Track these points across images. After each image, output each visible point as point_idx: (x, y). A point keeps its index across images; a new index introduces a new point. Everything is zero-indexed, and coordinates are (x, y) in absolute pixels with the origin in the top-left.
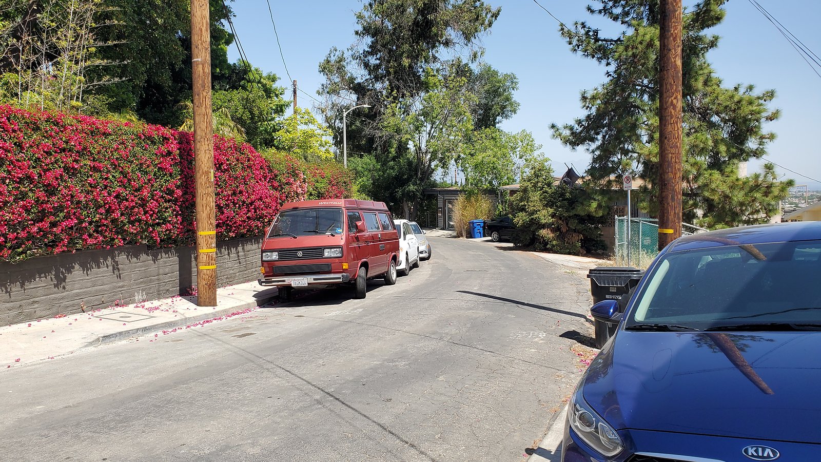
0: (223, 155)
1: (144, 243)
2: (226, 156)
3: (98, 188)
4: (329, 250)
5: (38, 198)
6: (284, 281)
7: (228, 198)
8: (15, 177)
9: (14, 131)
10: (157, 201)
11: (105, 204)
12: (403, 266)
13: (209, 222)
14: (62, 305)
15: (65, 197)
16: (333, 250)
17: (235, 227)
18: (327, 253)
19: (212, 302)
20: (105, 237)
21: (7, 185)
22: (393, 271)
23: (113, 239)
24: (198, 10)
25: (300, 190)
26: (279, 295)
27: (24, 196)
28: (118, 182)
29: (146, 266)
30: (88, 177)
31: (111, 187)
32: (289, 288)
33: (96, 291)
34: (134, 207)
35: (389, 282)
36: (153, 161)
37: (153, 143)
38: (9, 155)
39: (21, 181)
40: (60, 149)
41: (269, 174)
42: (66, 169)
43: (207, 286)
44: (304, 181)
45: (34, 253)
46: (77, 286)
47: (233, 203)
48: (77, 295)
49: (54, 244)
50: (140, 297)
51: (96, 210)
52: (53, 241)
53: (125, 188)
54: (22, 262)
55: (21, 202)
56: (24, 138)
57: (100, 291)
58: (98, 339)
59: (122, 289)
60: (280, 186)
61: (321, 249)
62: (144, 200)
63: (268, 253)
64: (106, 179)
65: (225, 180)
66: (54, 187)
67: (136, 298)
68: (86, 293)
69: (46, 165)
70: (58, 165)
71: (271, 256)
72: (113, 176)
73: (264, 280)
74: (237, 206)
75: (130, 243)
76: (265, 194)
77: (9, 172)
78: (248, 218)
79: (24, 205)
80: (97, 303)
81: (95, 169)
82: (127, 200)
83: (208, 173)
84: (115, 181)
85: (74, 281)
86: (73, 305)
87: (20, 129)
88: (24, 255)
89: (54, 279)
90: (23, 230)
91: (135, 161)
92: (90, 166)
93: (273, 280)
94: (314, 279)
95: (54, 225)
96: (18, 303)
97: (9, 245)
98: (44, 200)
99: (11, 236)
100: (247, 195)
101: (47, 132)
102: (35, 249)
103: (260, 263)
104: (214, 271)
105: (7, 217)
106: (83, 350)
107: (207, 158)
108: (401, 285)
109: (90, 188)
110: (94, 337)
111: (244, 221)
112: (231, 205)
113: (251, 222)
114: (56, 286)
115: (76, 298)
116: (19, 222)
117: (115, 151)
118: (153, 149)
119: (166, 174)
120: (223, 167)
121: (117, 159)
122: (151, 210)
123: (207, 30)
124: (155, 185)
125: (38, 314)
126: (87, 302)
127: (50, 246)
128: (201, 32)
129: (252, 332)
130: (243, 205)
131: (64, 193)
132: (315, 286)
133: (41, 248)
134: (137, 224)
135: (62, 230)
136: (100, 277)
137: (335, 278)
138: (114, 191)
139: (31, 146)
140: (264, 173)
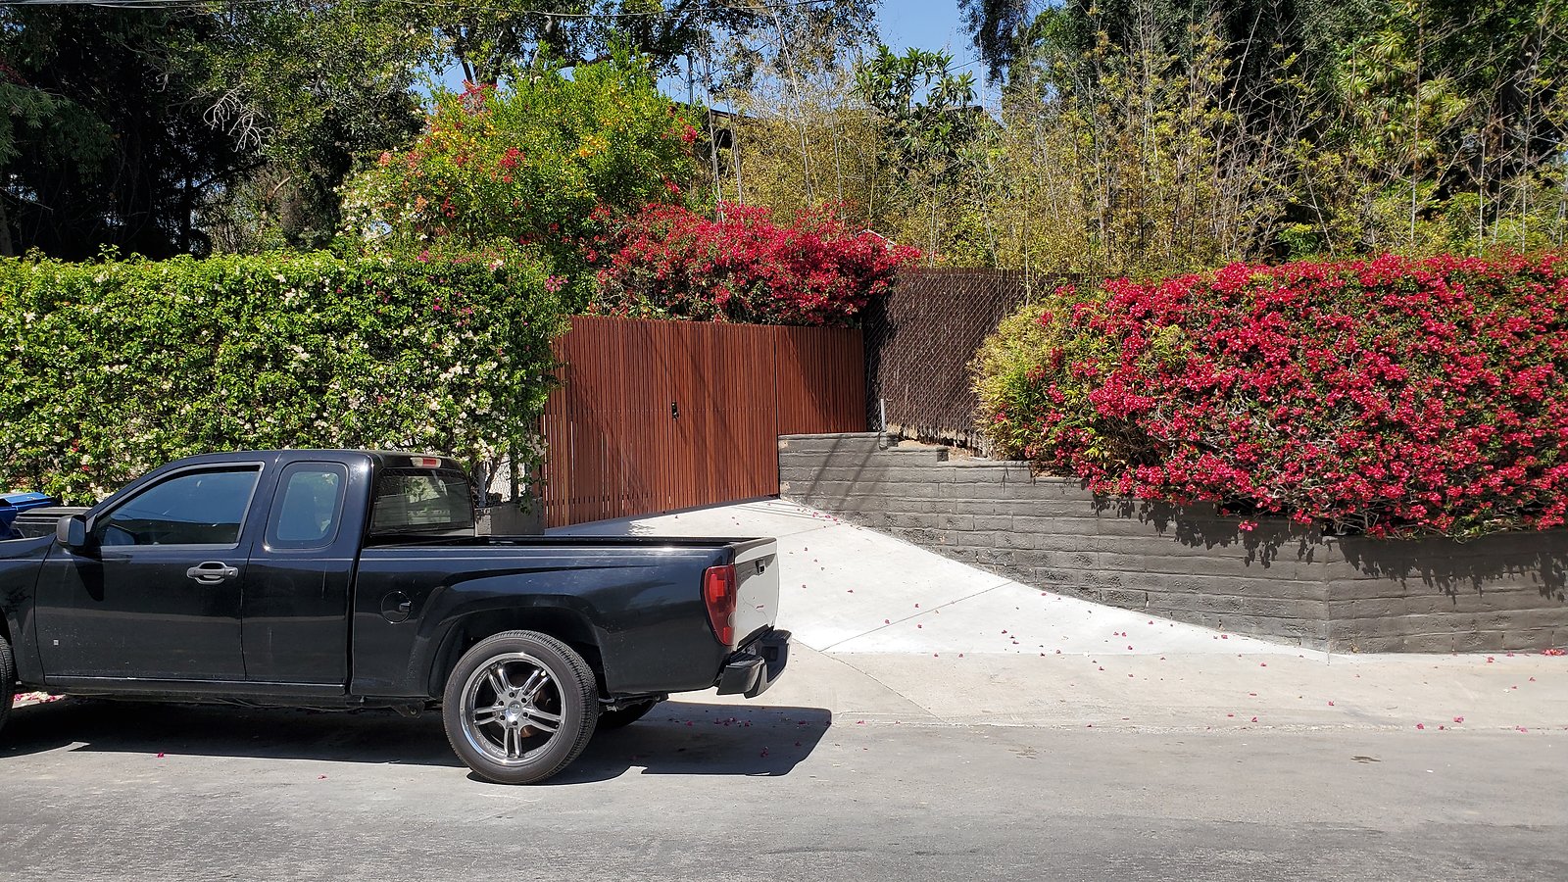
5: (1502, 421)
8: (1457, 384)
9: (1457, 301)
14: (1557, 630)
15: (1558, 418)
21: (1445, 400)
38: (1447, 344)
39: (1469, 391)
40: (1547, 326)
42: (1560, 363)
45: (1497, 526)
49: (1537, 508)
52: (1534, 505)
54: (1472, 542)
55: (1470, 430)
56: (1476, 313)
66: (1535, 400)
69: (1518, 359)
70: (1542, 356)
77: (1447, 375)
79: (1475, 435)
87: (1468, 297)
88: (1477, 528)
89: (1538, 578)
90: (1475, 480)
95: (1535, 472)
96: (1470, 616)
97: (1449, 507)
98: (1513, 426)
99: (1452, 491)
101: (1519, 295)
102: (1498, 518)
105: (1445, 458)
114: (1543, 592)
116: (1467, 467)
125: (1509, 641)
127: (1529, 513)
131: (1554, 410)
133: (1510, 516)
135: (1553, 484)
139: (1489, 325)
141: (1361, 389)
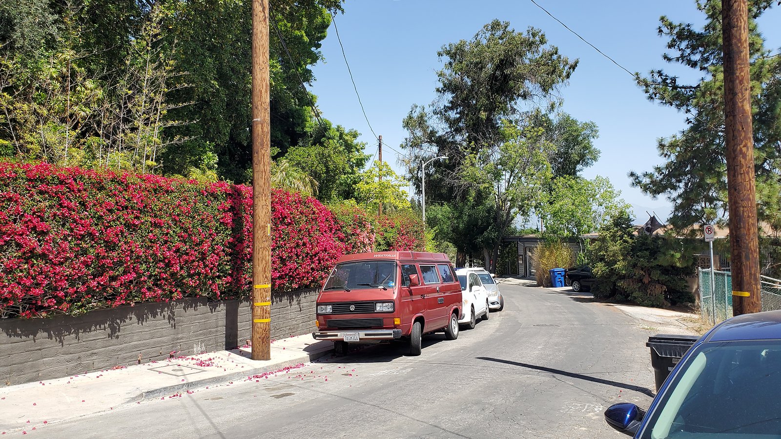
0: (287, 208)
1: (204, 295)
2: (290, 210)
3: (158, 243)
4: (381, 304)
5: (98, 254)
6: (336, 335)
7: (291, 251)
8: (77, 234)
9: (79, 191)
10: (218, 254)
11: (165, 258)
12: (467, 319)
13: (265, 276)
14: (120, 356)
15: (125, 252)
16: (384, 305)
17: (298, 278)
18: (379, 308)
19: (266, 356)
20: (164, 290)
21: (69, 242)
22: (455, 325)
23: (171, 292)
24: (258, 73)
25: (367, 241)
26: (335, 348)
27: (85, 252)
28: (179, 237)
29: (206, 318)
30: (148, 233)
31: (171, 242)
32: (341, 342)
33: (155, 343)
34: (194, 261)
35: (449, 337)
36: (215, 216)
37: (216, 198)
38: (73, 213)
39: (82, 238)
40: (122, 207)
41: (334, 225)
42: (128, 225)
43: (260, 340)
44: (372, 231)
45: (93, 307)
46: (135, 338)
47: (297, 255)
48: (135, 347)
49: (113, 296)
50: (199, 348)
51: (155, 264)
52: (113, 295)
53: (185, 243)
54: (81, 315)
55: (82, 258)
56: (89, 198)
57: (159, 342)
58: (142, 394)
59: (181, 341)
60: (346, 237)
61: (374, 303)
62: (205, 254)
63: (322, 307)
64: (167, 234)
65: (288, 233)
66: (115, 243)
67: (195, 349)
68: (145, 345)
69: (108, 223)
70: (120, 222)
71: (326, 309)
72: (174, 232)
73: (319, 334)
74: (301, 257)
75: (190, 295)
76: (330, 246)
77: (72, 230)
78: (312, 269)
79: (84, 261)
80: (155, 354)
81: (155, 225)
82: (187, 254)
83: (265, 227)
84: (176, 236)
85: (132, 333)
86: (131, 357)
87: (85, 190)
88: (83, 309)
90: (83, 284)
91: (197, 217)
92: (151, 222)
93: (328, 334)
94: (366, 335)
95: (113, 279)
96: (77, 355)
97: (68, 299)
98: (103, 256)
99: (71, 290)
100: (310, 246)
101: (111, 191)
102: (94, 302)
103: (315, 316)
104: (268, 324)
105: (68, 273)
106: (125, 406)
107: (264, 213)
108: (465, 340)
109: (150, 244)
110: (138, 393)
111: (308, 273)
112: (295, 257)
113: (315, 273)
115: (134, 350)
116: (79, 277)
117: (178, 207)
118: (215, 204)
119: (227, 229)
120: (287, 220)
121: (178, 215)
122: (212, 264)
123: (266, 92)
124: (217, 238)
125: (96, 365)
126: (146, 354)
127: (110, 299)
128: (261, 93)
129: (292, 392)
130: (306, 256)
131: (124, 249)
132: (367, 341)
133: (100, 301)
134: (196, 278)
135: (121, 284)
136: (157, 329)
137: (387, 334)
138: (174, 246)
139: (95, 205)
140: (330, 225)
141: (21, 235)
